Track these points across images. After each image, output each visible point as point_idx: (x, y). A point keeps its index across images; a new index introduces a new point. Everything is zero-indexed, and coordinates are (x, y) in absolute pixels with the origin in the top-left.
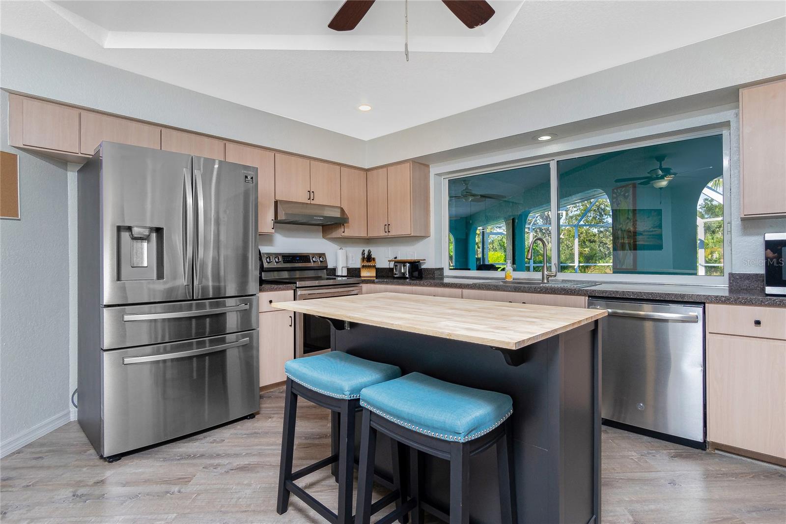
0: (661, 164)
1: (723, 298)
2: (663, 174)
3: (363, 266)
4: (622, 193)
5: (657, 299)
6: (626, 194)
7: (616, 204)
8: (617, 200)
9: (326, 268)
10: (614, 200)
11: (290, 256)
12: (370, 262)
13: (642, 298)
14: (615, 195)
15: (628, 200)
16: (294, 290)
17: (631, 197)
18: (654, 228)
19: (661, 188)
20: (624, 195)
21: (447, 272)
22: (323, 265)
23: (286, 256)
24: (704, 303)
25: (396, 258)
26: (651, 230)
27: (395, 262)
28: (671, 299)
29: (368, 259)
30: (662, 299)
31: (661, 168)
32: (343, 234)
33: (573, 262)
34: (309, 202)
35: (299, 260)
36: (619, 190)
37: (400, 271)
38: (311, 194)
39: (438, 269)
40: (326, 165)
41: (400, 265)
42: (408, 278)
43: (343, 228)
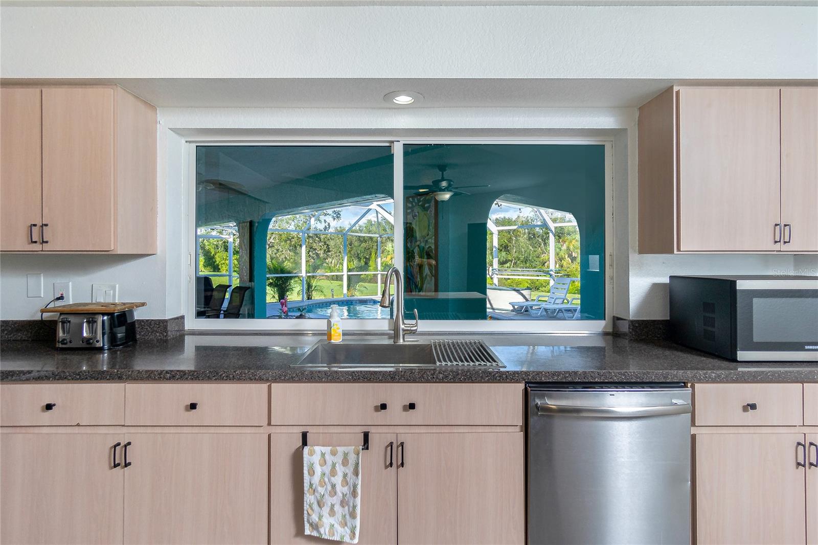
0: (443, 174)
4: (420, 204)
7: (411, 215)
8: (413, 211)
14: (410, 205)
17: (432, 209)
19: (443, 201)
20: (423, 206)
21: (189, 324)
25: (61, 298)
36: (416, 199)
37: (78, 334)
39: (175, 319)
41: (77, 320)
42: (102, 350)
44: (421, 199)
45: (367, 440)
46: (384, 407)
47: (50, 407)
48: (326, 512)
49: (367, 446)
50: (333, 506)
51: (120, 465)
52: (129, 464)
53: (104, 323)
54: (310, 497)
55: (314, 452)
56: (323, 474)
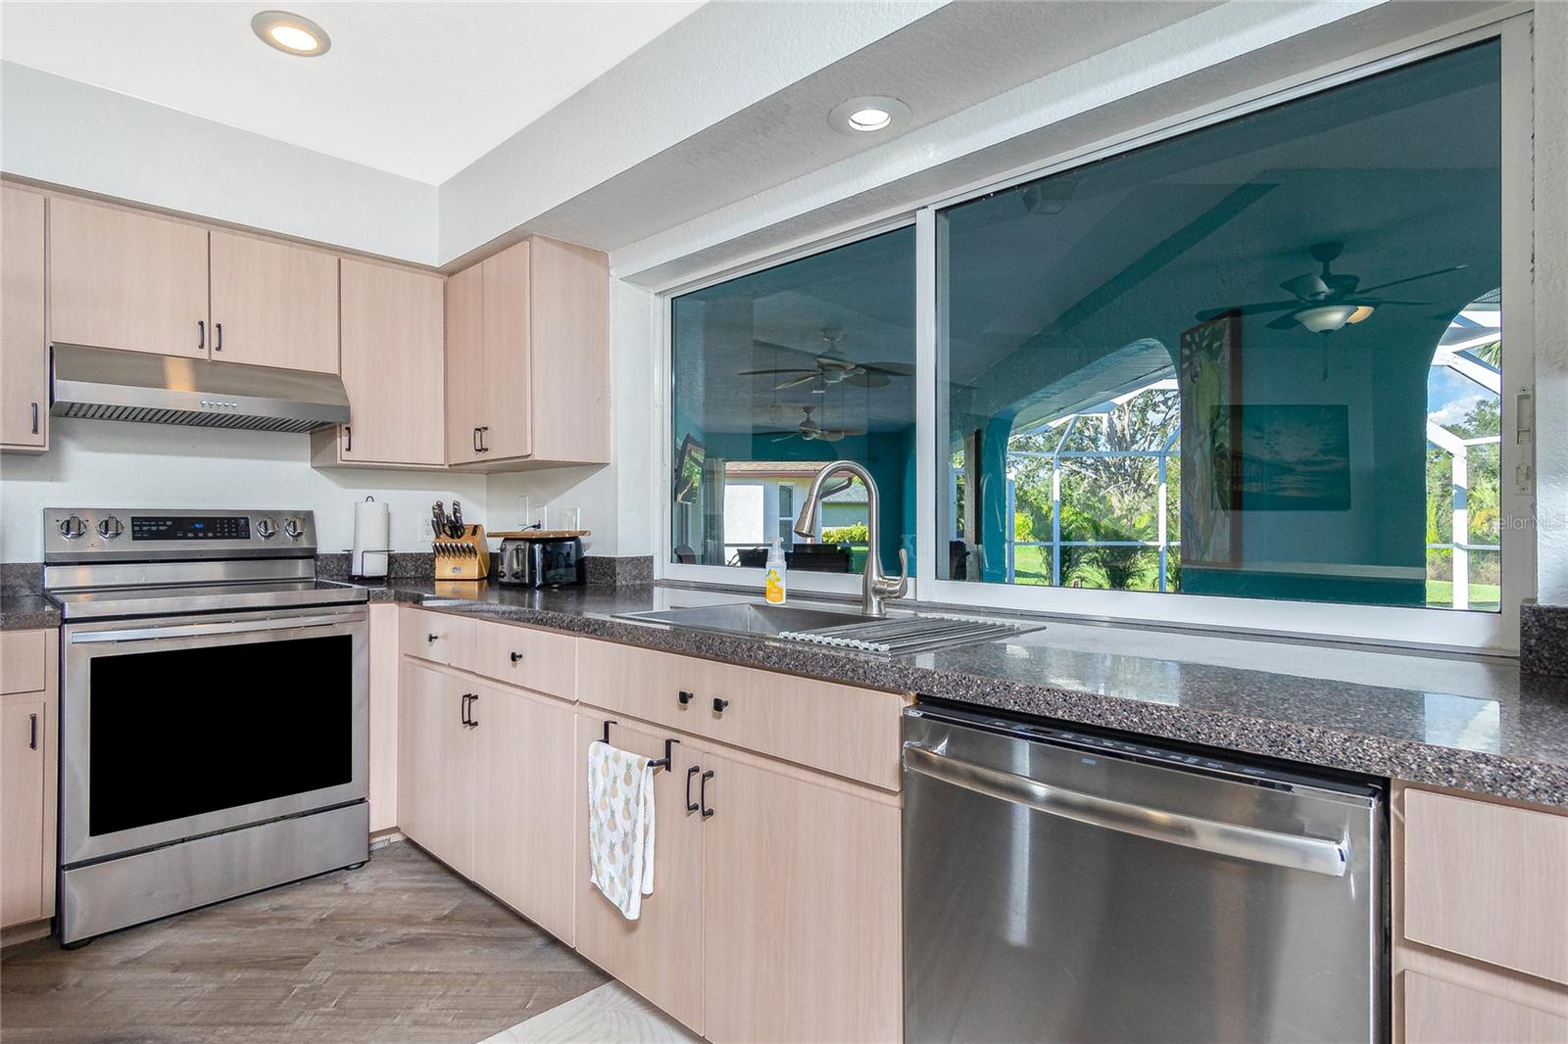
0: (1326, 268)
1: (1486, 770)
2: (1333, 291)
3: (441, 550)
4: (1204, 343)
5: (1161, 734)
6: (1216, 345)
7: (1188, 375)
8: (1191, 364)
9: (311, 555)
10: (1185, 366)
11: (165, 519)
12: (459, 537)
13: (1098, 722)
14: (1187, 352)
15: (1219, 361)
16: (60, 628)
17: (1226, 353)
18: (1324, 452)
19: (1327, 332)
21: (664, 568)
22: (304, 544)
23: (144, 519)
24: (1380, 787)
25: (538, 526)
26: (1319, 458)
27: (506, 540)
28: (1224, 744)
29: (450, 526)
31: (1328, 278)
32: (346, 456)
33: (1156, 538)
34: (203, 354)
35: (200, 530)
36: (1197, 335)
37: (510, 565)
38: (210, 331)
39: (632, 559)
40: (278, 248)
41: (511, 547)
42: (529, 587)
43: (345, 439)
44: (1206, 334)
45: (668, 754)
46: (684, 698)
47: (431, 638)
48: (605, 852)
49: (667, 764)
50: (612, 846)
51: (469, 722)
52: (476, 724)
53: (532, 552)
54: (594, 824)
55: (598, 753)
56: (605, 791)
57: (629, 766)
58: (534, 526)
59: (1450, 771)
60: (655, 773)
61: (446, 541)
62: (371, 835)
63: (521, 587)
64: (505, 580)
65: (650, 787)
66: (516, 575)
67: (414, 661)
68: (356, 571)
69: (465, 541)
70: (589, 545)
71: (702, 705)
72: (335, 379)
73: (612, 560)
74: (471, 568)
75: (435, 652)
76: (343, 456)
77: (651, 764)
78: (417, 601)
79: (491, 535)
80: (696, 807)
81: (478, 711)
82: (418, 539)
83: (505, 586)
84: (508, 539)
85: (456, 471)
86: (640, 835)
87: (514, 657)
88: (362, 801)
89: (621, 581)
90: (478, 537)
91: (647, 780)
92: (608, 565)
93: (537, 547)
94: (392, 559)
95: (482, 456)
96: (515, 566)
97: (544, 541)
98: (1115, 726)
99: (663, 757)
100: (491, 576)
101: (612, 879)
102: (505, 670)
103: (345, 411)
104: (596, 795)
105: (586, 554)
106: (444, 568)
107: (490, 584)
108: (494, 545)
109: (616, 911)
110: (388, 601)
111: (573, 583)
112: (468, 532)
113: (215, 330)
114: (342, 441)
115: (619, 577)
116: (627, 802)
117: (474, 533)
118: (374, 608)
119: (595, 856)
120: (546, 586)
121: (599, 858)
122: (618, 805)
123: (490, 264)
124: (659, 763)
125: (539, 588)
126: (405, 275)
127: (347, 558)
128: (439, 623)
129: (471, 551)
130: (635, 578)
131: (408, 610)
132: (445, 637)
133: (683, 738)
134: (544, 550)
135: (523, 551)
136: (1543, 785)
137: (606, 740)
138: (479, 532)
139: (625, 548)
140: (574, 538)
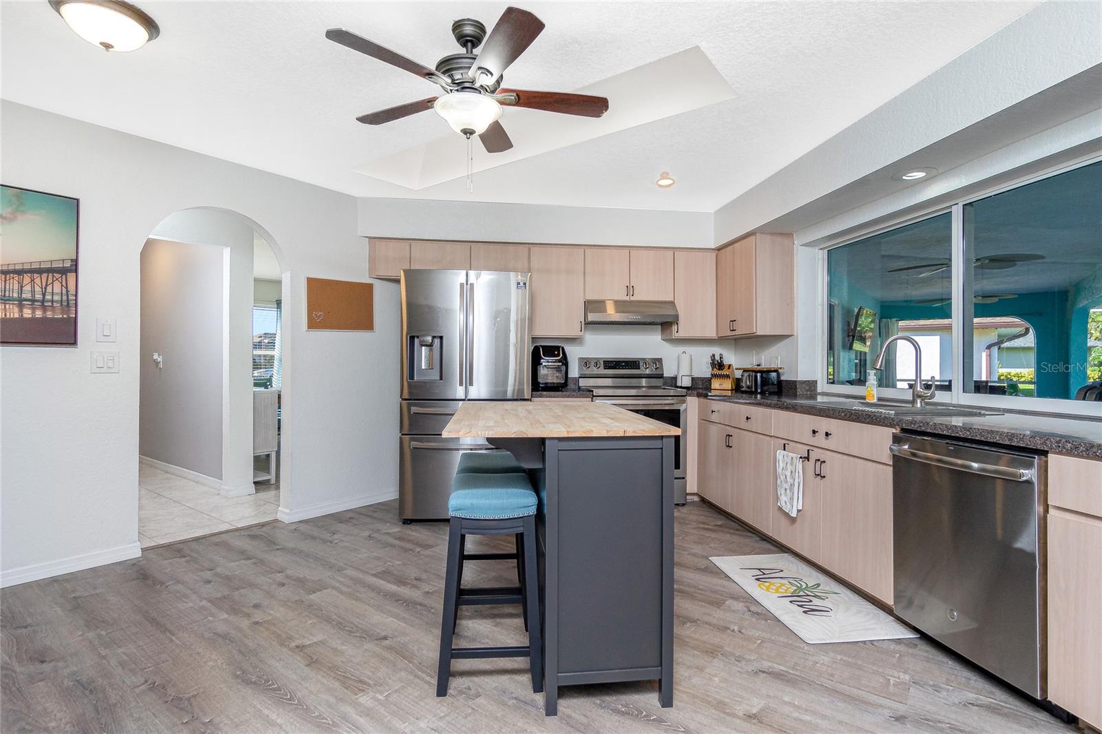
3: (714, 376)
9: (661, 376)
11: (613, 361)
12: (722, 370)
21: (822, 386)
22: (658, 372)
23: (608, 361)
24: (1043, 452)
29: (718, 365)
30: (983, 439)
32: (677, 335)
34: (628, 298)
35: (624, 365)
37: (746, 383)
38: (630, 289)
39: (806, 381)
40: (652, 253)
41: (746, 374)
42: (756, 393)
43: (676, 327)
45: (808, 455)
46: (814, 432)
47: (713, 412)
48: (783, 492)
49: (808, 458)
50: (786, 489)
51: (729, 446)
52: (731, 447)
53: (756, 377)
54: (779, 481)
55: (780, 454)
56: (783, 468)
57: (792, 458)
58: (758, 365)
59: (1059, 446)
60: (803, 461)
61: (717, 372)
62: (687, 494)
63: (750, 392)
64: (743, 389)
65: (801, 467)
66: (748, 387)
67: (705, 421)
68: (679, 384)
69: (725, 372)
70: (783, 374)
71: (821, 435)
72: (672, 303)
73: (796, 381)
74: (728, 384)
75: (714, 417)
76: (675, 335)
77: (801, 458)
78: (706, 396)
79: (736, 369)
80: (818, 475)
81: (733, 441)
82: (704, 371)
83: (743, 392)
84: (745, 371)
85: (720, 340)
86: (796, 485)
87: (747, 418)
88: (683, 478)
89: (799, 392)
90: (730, 370)
91: (799, 465)
92: (793, 385)
93: (759, 375)
94: (693, 379)
95: (733, 333)
96: (748, 383)
97: (761, 372)
98: (962, 436)
99: (806, 456)
100: (737, 387)
101: (786, 502)
102: (744, 424)
103: (677, 317)
104: (779, 470)
105: (782, 378)
106: (716, 384)
107: (736, 392)
108: (738, 374)
109: (787, 515)
110: (694, 396)
111: (776, 392)
112: (726, 368)
113: (632, 288)
114: (674, 328)
115: (799, 390)
116: (792, 472)
117: (729, 368)
118: (688, 398)
119: (779, 494)
120: (762, 393)
121: (781, 494)
122: (788, 473)
123: (737, 245)
124: (805, 458)
125: (760, 393)
126: (700, 254)
127: (675, 378)
128: (716, 405)
129: (728, 376)
130: (808, 391)
131: (702, 400)
132: (718, 411)
133: (815, 449)
134: (762, 377)
135: (752, 376)
136: (1084, 449)
137: (784, 450)
138: (731, 368)
139: (802, 375)
140: (776, 371)
